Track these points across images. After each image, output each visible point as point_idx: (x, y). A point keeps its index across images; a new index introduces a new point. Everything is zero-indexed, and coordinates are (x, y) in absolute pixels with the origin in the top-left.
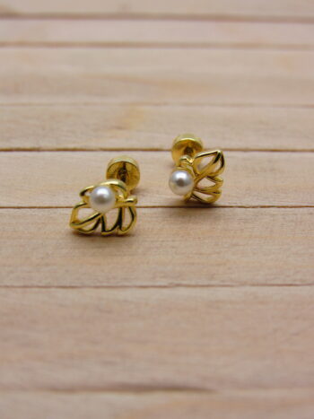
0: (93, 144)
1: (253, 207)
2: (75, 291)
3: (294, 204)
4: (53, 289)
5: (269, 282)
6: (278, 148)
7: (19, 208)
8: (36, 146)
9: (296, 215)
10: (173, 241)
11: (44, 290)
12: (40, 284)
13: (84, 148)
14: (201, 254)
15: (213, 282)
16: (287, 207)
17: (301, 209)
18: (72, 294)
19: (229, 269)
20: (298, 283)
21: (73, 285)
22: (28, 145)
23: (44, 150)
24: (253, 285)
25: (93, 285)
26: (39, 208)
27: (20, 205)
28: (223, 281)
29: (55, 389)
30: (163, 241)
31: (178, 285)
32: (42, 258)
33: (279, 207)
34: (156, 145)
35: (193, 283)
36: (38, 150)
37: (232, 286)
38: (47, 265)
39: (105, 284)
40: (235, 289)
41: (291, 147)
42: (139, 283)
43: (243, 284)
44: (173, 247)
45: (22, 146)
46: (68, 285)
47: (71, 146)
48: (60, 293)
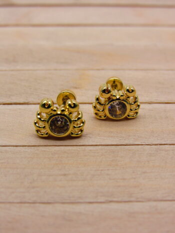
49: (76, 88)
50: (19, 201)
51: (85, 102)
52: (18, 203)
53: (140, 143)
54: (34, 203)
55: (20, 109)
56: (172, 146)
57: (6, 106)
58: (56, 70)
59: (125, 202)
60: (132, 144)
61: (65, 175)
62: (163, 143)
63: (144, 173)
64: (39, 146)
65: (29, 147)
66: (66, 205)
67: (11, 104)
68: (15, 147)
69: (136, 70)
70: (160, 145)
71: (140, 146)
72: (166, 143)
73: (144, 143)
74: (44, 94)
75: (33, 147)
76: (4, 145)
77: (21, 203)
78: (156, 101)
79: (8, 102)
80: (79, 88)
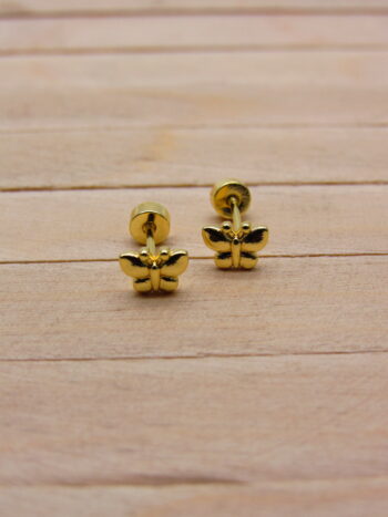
0: (115, 181)
1: (302, 256)
2: (88, 364)
3: (348, 252)
5: (315, 350)
6: (334, 180)
7: (26, 262)
8: (48, 184)
9: (349, 264)
11: (52, 363)
12: (48, 357)
13: (104, 185)
14: (236, 316)
16: (342, 255)
17: (357, 258)
18: (85, 368)
19: (269, 334)
21: (88, 357)
22: (38, 184)
24: (296, 354)
25: (110, 356)
26: (50, 262)
28: (261, 349)
29: (63, 483)
31: (208, 355)
32: (52, 325)
33: (331, 256)
34: (189, 180)
35: (226, 352)
37: (271, 355)
38: (57, 333)
39: (124, 356)
40: (275, 359)
41: (349, 179)
42: (163, 354)
43: (285, 352)
44: (204, 309)
46: (81, 357)
47: (89, 183)
48: (71, 367)
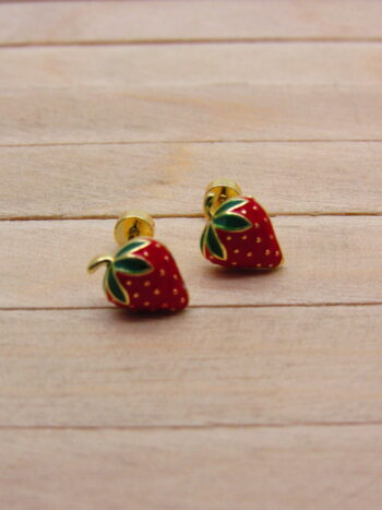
4: (69, 431)
10: (216, 359)
15: (261, 420)
20: (362, 420)
23: (67, 219)
27: (35, 306)
30: (203, 360)
36: (61, 218)
45: (41, 214)
49: (162, 183)
50: (33, 423)
51: (179, 213)
52: (31, 428)
53: (285, 302)
54: (63, 427)
55: (43, 230)
56: (352, 308)
57: (17, 222)
58: (123, 143)
59: (246, 426)
60: (268, 303)
61: (128, 369)
62: (334, 301)
63: (289, 365)
64: (78, 308)
65: (59, 312)
66: (126, 433)
67: (27, 219)
68: (30, 312)
69: (290, 141)
70: (328, 305)
71: (284, 309)
72: (338, 301)
73: (293, 302)
74: (96, 197)
75: (66, 312)
76: (8, 306)
77: (38, 427)
78: (324, 211)
79: (21, 215)
80: (168, 183)
